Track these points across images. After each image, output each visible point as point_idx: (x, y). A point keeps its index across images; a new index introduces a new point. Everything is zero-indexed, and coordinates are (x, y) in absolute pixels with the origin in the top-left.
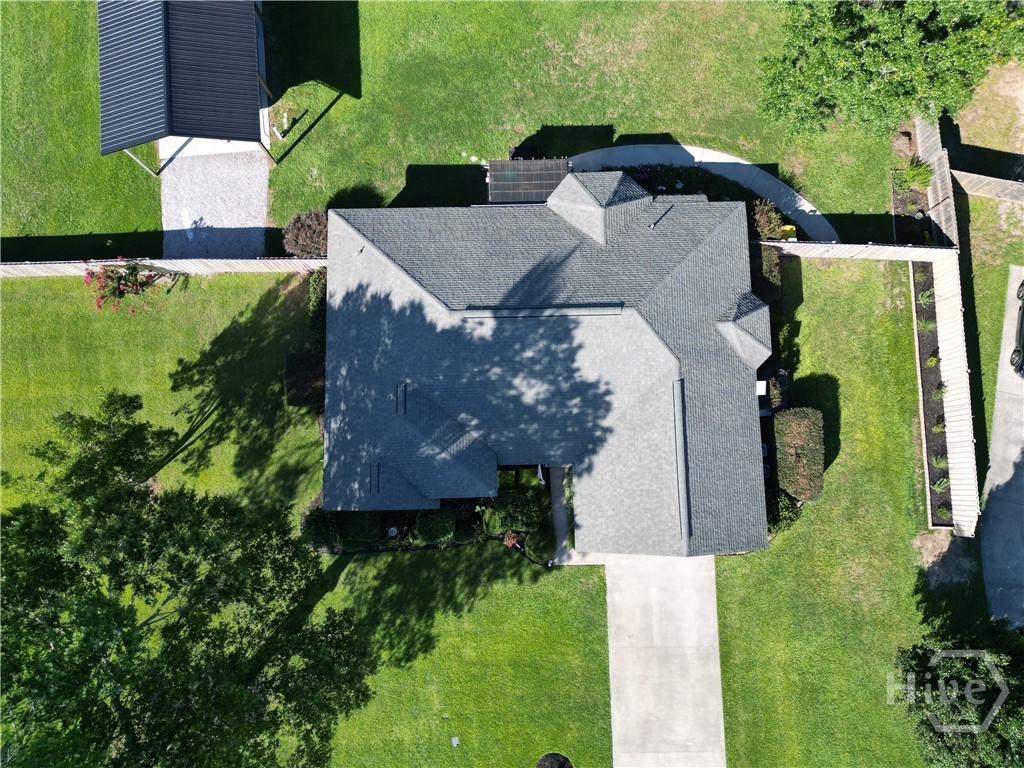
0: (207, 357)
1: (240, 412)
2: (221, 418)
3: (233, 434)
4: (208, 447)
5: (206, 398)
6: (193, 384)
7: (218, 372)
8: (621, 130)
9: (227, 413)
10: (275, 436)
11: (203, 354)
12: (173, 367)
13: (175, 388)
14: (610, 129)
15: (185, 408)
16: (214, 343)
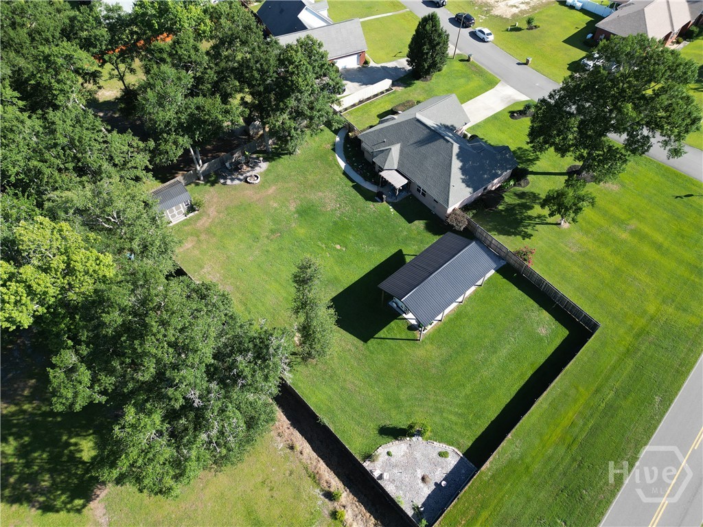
0: (515, 234)
1: (519, 217)
2: (525, 220)
3: (526, 214)
4: (536, 218)
5: (525, 227)
6: (526, 233)
7: (516, 229)
8: (351, 184)
9: (522, 220)
10: (515, 205)
11: (515, 235)
12: (527, 240)
13: (532, 235)
14: (353, 186)
15: (533, 229)
16: (510, 235)
